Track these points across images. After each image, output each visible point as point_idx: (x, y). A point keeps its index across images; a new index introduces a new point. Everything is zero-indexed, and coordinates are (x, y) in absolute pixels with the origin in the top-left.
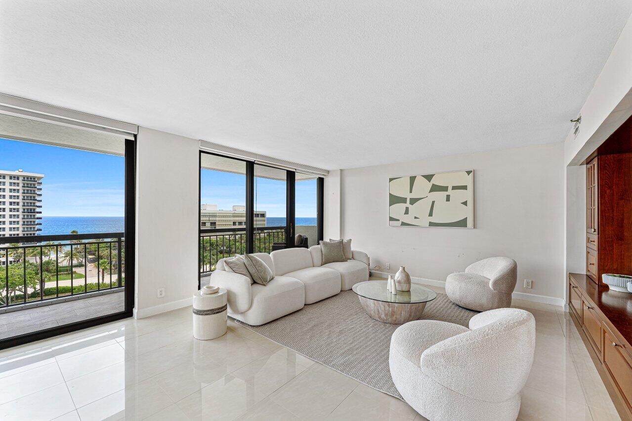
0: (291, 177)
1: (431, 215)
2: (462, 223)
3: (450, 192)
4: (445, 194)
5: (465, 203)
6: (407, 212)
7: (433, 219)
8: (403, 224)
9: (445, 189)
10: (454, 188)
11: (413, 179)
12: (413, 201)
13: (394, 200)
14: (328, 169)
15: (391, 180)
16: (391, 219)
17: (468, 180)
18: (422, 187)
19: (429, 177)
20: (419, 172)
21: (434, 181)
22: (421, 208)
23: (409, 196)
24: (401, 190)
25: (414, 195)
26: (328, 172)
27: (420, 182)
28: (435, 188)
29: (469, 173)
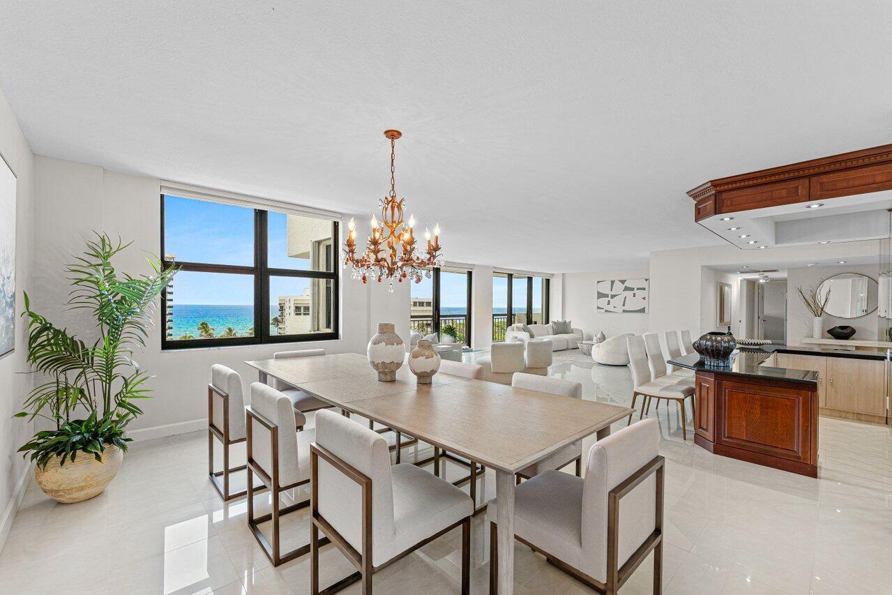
0: (530, 279)
1: (624, 305)
2: (642, 310)
3: (635, 291)
4: (632, 293)
5: (644, 298)
6: (609, 304)
7: (626, 308)
8: (606, 311)
9: (633, 289)
10: (638, 289)
11: (613, 282)
12: (613, 296)
13: (600, 295)
14: (553, 273)
15: (598, 282)
16: (598, 308)
17: (645, 285)
18: (619, 287)
19: (623, 282)
20: (616, 279)
21: (626, 284)
22: (617, 302)
23: (610, 293)
24: (605, 288)
25: (613, 293)
26: (553, 275)
27: (617, 284)
28: (627, 289)
29: (646, 280)
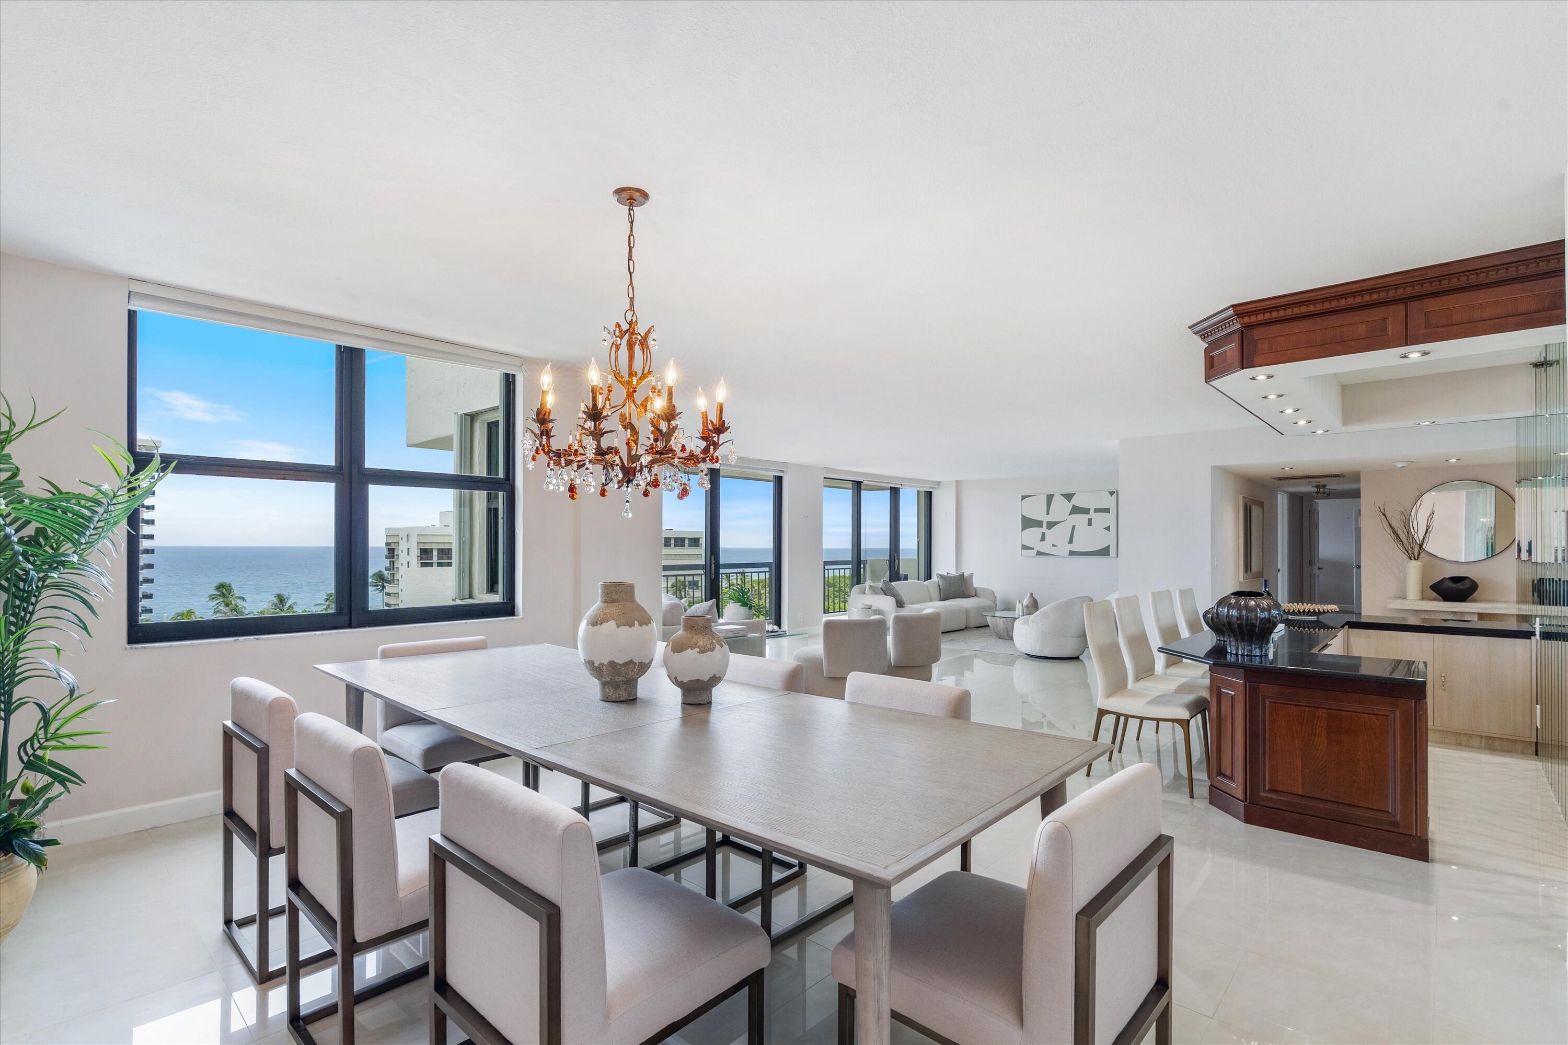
0: (895, 492)
1: (1071, 542)
2: (1105, 552)
3: (1092, 514)
4: (1086, 517)
5: (1108, 529)
6: (1043, 538)
7: (1075, 547)
8: (1039, 553)
9: (1086, 511)
10: (1096, 510)
11: (1050, 498)
12: (1051, 525)
13: (1028, 523)
14: (939, 479)
15: (1024, 497)
16: (1024, 547)
17: (1109, 502)
18: (1061, 508)
19: (1069, 497)
20: (1056, 490)
21: (1075, 501)
22: (1058, 535)
23: (1045, 519)
24: (1036, 510)
25: (1051, 518)
26: (939, 483)
27: (1058, 501)
28: (1076, 510)
29: (1112, 493)
